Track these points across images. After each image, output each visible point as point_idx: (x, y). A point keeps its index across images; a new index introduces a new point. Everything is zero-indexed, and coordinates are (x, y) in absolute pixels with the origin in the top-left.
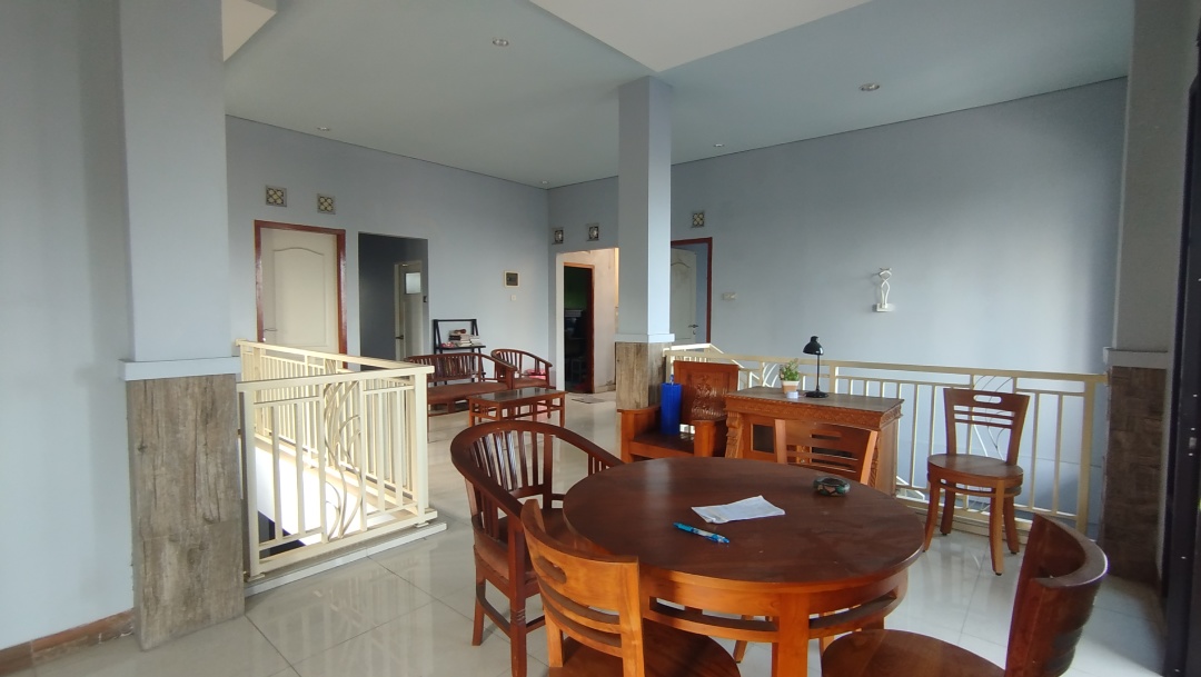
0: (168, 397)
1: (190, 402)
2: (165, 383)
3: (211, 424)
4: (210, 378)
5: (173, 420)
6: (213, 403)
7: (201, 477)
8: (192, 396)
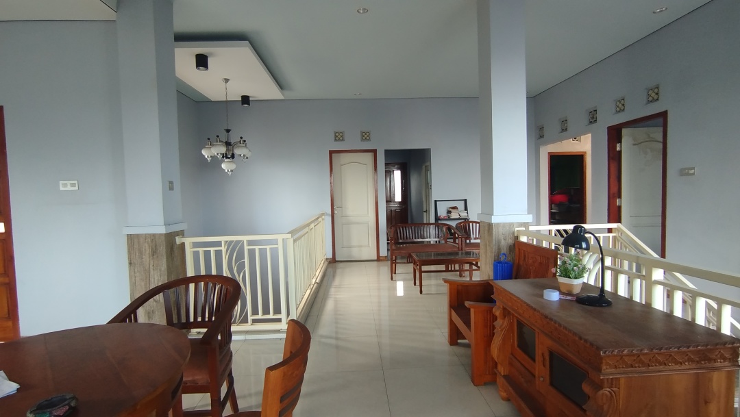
0: (139, 242)
1: (147, 245)
2: (138, 235)
3: (155, 256)
4: (154, 235)
5: (141, 253)
6: (156, 246)
7: (152, 280)
8: (148, 243)
